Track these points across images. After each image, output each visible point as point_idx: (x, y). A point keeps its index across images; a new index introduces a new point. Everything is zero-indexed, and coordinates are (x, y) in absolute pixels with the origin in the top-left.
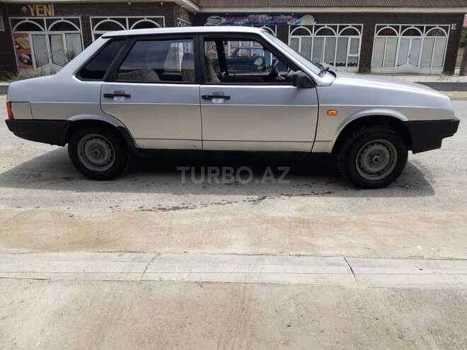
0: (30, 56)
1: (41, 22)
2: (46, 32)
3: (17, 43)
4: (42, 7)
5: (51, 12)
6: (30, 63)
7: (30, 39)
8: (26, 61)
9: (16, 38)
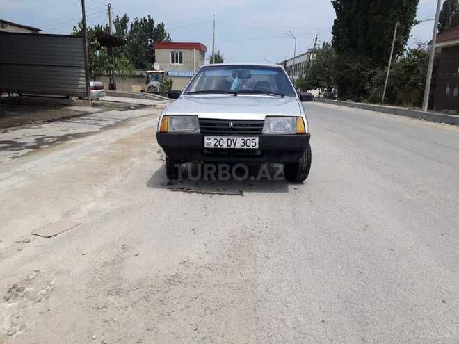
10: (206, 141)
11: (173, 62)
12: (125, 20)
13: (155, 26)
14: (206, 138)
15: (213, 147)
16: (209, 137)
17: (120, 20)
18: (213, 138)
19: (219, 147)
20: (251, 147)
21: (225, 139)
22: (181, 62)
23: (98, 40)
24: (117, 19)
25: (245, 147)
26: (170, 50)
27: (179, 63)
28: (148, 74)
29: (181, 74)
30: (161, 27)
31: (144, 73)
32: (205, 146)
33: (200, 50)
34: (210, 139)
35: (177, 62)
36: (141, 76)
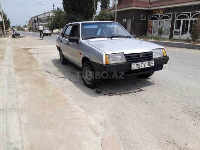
0: (152, 29)
1: (158, 16)
2: (159, 20)
3: (149, 25)
4: (160, 10)
5: (162, 12)
6: (151, 32)
7: (153, 23)
8: (150, 31)
9: (149, 22)
10: (132, 66)
14: (132, 64)
15: (135, 69)
16: (134, 64)
18: (135, 64)
19: (138, 68)
20: (151, 66)
21: (141, 63)
25: (149, 66)
32: (132, 69)
34: (134, 65)
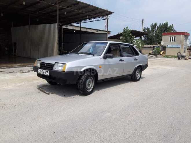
11: (170, 41)
12: (156, 24)
13: (169, 26)
17: (153, 25)
22: (174, 41)
23: (132, 34)
24: (152, 25)
26: (170, 36)
27: (173, 42)
28: (154, 46)
29: (174, 46)
30: (171, 26)
31: (152, 46)
33: (185, 35)
35: (172, 41)
36: (151, 47)
